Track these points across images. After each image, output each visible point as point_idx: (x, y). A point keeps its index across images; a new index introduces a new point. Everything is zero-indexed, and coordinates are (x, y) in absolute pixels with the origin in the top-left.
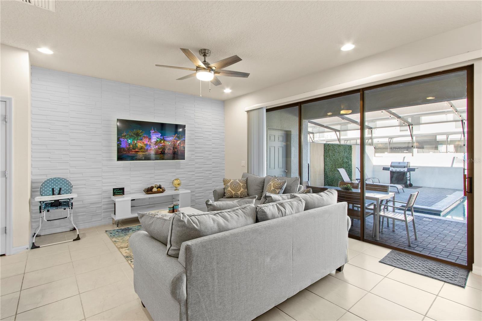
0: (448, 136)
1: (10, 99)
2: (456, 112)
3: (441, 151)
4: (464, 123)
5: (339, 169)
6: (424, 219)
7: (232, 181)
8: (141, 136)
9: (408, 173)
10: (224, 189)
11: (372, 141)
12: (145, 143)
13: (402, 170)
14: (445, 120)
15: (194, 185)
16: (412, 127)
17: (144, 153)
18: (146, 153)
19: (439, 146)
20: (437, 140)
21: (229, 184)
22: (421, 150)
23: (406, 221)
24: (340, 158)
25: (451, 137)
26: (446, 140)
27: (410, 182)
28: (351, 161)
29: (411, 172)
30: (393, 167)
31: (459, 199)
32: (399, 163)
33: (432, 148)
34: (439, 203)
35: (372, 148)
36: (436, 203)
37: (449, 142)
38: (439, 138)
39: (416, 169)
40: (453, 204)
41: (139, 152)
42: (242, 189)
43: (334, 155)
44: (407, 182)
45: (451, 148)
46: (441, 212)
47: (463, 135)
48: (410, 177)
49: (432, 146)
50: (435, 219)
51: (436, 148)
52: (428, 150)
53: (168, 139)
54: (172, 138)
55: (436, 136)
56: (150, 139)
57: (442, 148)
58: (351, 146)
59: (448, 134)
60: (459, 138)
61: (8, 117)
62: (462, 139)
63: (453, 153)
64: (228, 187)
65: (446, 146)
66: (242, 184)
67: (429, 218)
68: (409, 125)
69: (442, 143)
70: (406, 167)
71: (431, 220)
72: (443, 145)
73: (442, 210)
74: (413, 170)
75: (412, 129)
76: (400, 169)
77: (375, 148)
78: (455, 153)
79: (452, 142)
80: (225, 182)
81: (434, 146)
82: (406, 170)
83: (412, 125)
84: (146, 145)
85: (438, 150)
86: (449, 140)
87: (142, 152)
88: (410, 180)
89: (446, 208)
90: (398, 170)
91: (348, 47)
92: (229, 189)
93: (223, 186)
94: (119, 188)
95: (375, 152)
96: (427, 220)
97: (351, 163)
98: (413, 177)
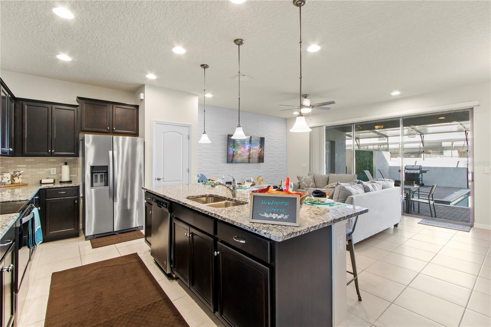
0: (453, 143)
1: (191, 125)
2: (461, 125)
3: (445, 156)
4: (467, 133)
5: (364, 171)
6: (439, 206)
7: (304, 177)
8: (240, 146)
9: (421, 175)
10: (299, 183)
11: (388, 146)
12: (242, 151)
13: (415, 172)
14: (450, 130)
15: (268, 181)
16: (423, 136)
17: (241, 158)
18: (243, 158)
19: (444, 151)
20: (443, 146)
21: (303, 179)
22: (429, 155)
23: (429, 203)
24: (364, 162)
25: (456, 144)
26: (450, 146)
27: (422, 182)
28: (372, 164)
29: (423, 173)
30: (408, 170)
31: (464, 194)
32: (413, 166)
33: (438, 153)
34: (449, 197)
35: (389, 153)
36: (446, 197)
37: (453, 148)
38: (444, 144)
39: (427, 172)
40: (459, 198)
41: (239, 157)
42: (312, 183)
43: (360, 160)
44: (419, 182)
45: (456, 153)
46: (450, 202)
47: (466, 142)
48: (422, 178)
49: (438, 151)
50: (447, 206)
51: (442, 153)
52: (434, 155)
53: (255, 148)
54: (257, 147)
55: (441, 143)
56: (245, 148)
57: (447, 153)
58: (372, 152)
59: (453, 141)
60: (462, 145)
61: (190, 136)
62: (465, 145)
63: (457, 157)
64: (302, 181)
65: (451, 151)
66: (311, 180)
67: (443, 206)
68: (421, 135)
69: (447, 148)
70: (419, 169)
71: (444, 207)
72: (448, 151)
73: (451, 201)
74: (425, 172)
75: (423, 137)
76: (414, 171)
77: (391, 153)
78: (459, 158)
79: (456, 148)
80: (298, 178)
81: (440, 151)
82: (418, 172)
83: (423, 134)
84: (243, 152)
85: (443, 155)
86: (453, 146)
87: (240, 157)
88: (422, 180)
89: (454, 200)
90: (412, 172)
91: (396, 93)
92: (304, 183)
93: (298, 181)
94: (229, 182)
95: (391, 157)
96: (441, 207)
97: (372, 166)
98: (425, 178)
